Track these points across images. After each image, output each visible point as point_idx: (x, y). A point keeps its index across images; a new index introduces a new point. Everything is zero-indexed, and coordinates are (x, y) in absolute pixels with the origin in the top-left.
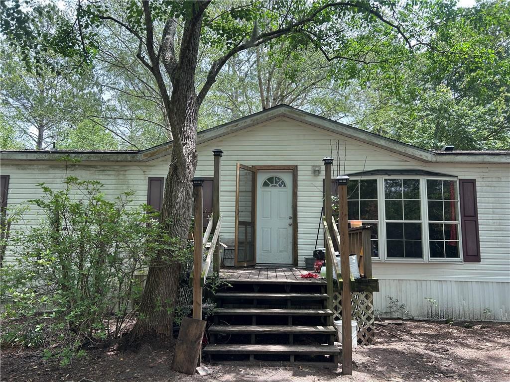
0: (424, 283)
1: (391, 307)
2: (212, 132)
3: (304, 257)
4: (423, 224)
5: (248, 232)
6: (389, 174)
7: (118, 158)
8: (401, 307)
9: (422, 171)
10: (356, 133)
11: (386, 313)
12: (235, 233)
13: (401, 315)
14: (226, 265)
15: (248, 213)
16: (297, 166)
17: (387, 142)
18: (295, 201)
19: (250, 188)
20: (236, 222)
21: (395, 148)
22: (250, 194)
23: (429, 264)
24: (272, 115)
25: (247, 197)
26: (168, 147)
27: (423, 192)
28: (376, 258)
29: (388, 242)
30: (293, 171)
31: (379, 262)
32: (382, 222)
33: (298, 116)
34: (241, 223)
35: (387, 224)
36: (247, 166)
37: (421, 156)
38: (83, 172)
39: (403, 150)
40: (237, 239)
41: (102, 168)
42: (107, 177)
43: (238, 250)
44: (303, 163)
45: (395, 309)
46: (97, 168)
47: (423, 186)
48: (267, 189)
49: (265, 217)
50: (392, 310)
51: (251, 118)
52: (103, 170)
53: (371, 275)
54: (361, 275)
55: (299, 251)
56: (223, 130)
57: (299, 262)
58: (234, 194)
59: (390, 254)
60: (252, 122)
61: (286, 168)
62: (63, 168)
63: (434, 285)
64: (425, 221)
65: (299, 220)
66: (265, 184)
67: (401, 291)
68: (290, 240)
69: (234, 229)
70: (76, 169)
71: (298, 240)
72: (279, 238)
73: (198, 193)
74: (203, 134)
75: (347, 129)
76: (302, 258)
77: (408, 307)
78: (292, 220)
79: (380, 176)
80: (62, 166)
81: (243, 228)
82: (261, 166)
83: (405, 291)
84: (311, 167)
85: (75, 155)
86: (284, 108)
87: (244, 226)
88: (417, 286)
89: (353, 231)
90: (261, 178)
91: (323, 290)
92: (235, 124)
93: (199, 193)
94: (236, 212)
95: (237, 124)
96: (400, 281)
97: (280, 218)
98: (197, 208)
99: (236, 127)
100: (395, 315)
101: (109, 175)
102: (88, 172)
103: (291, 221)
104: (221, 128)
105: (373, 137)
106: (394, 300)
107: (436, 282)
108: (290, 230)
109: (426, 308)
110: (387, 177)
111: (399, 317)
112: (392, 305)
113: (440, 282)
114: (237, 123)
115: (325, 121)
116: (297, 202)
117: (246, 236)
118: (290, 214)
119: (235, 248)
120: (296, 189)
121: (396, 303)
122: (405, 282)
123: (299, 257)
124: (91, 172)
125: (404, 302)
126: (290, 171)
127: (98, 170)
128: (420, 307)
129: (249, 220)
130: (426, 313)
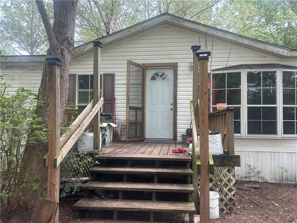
0: (277, 154)
1: (250, 173)
2: (111, 37)
3: (181, 134)
4: (278, 108)
5: (138, 115)
6: (250, 67)
7: (41, 59)
8: (258, 173)
9: (279, 65)
10: (224, 35)
11: (245, 177)
12: (126, 116)
13: (257, 179)
14: (122, 140)
15: (139, 101)
16: (177, 63)
17: (250, 41)
18: (176, 91)
19: (140, 82)
20: (127, 108)
21: (256, 46)
22: (141, 86)
23: (282, 139)
24: (157, 22)
25: (138, 89)
26: (78, 50)
27: (279, 82)
28: (239, 135)
29: (248, 122)
30: (174, 67)
31: (241, 138)
32: (244, 106)
33: (177, 22)
34: (131, 108)
35: (248, 107)
36: (139, 64)
37: (278, 52)
38: (19, 71)
39: (264, 47)
40: (128, 120)
41: (32, 68)
42: (35, 74)
43: (129, 128)
44: (182, 61)
45: (252, 174)
46: (28, 68)
47: (279, 77)
48: (154, 82)
49: (152, 103)
50: (250, 175)
51: (141, 25)
52: (33, 70)
53: (233, 151)
54: (224, 151)
55: (178, 129)
56: (119, 35)
57: (178, 138)
58: (126, 86)
59: (250, 132)
60: (141, 28)
61: (168, 65)
62: (4, 68)
63: (285, 155)
64: (280, 105)
65: (178, 105)
66: (153, 78)
67: (258, 160)
68: (172, 121)
69: (126, 113)
70: (14, 69)
71: (177, 121)
72: (163, 119)
73: (52, 72)
74: (104, 39)
75: (217, 31)
76: (180, 134)
77: (263, 173)
78: (173, 105)
79: (244, 70)
80: (4, 67)
81: (133, 113)
82: (149, 64)
83: (261, 161)
84: (188, 64)
85: (11, 58)
86: (166, 16)
87: (135, 111)
88: (271, 157)
89: (219, 112)
90: (149, 74)
91: (188, 165)
92: (128, 30)
93: (54, 72)
94: (127, 100)
95: (130, 31)
96: (258, 153)
97: (164, 104)
98: (52, 87)
99: (129, 33)
100: (253, 179)
101: (37, 73)
102: (22, 71)
103: (172, 107)
104: (117, 34)
105: (238, 38)
106: (252, 167)
107: (287, 153)
108: (172, 113)
109: (278, 174)
110: (250, 70)
111: (255, 180)
112: (250, 171)
113: (290, 154)
114: (130, 29)
115: (200, 26)
116: (177, 91)
117: (136, 118)
118: (172, 101)
119: (126, 127)
120: (176, 82)
121: (254, 170)
122: (261, 153)
123: (178, 133)
124: (25, 71)
125: (260, 170)
126: (172, 67)
127: (29, 70)
128: (273, 173)
129: (140, 106)
130: (278, 177)
